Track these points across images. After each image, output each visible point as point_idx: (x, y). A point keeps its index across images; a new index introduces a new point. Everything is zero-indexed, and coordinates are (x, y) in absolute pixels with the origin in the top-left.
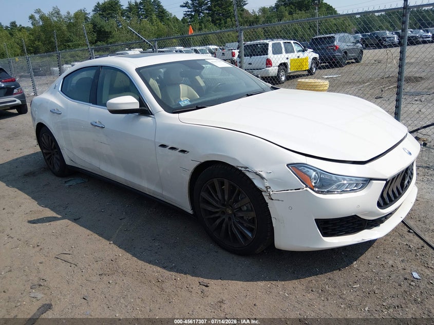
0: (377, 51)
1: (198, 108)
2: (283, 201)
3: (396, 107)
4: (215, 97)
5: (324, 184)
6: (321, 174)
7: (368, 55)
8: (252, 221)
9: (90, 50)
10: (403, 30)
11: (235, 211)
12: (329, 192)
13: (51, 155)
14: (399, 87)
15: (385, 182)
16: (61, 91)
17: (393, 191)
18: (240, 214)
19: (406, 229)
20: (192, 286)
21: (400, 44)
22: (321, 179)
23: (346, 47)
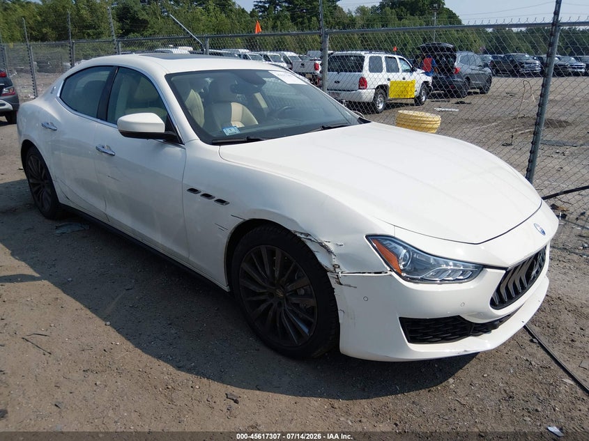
0: (511, 80)
1: (249, 140)
2: (355, 287)
3: (530, 152)
4: (276, 126)
5: (417, 267)
6: (414, 252)
7: (498, 85)
8: (311, 311)
9: (115, 42)
10: (550, 55)
11: (287, 294)
12: (423, 280)
13: (40, 188)
14: (536, 134)
15: (504, 272)
16: (60, 97)
17: (514, 285)
18: (294, 300)
19: (528, 337)
20: (215, 399)
21: (543, 74)
22: (413, 261)
23: (469, 71)
